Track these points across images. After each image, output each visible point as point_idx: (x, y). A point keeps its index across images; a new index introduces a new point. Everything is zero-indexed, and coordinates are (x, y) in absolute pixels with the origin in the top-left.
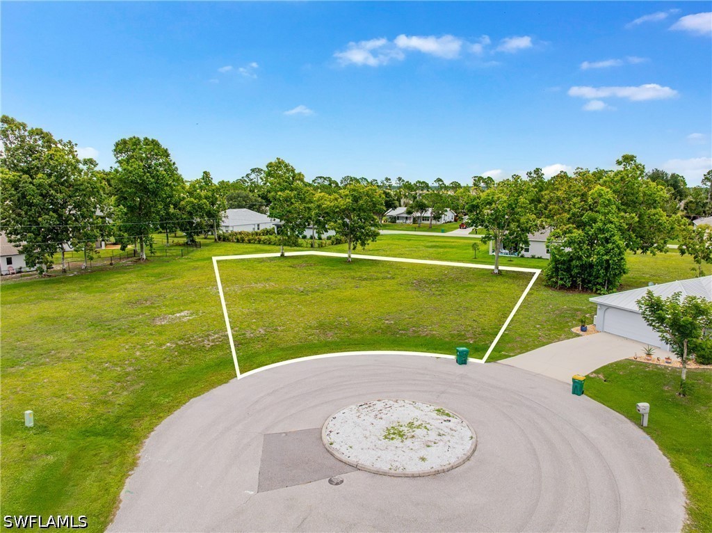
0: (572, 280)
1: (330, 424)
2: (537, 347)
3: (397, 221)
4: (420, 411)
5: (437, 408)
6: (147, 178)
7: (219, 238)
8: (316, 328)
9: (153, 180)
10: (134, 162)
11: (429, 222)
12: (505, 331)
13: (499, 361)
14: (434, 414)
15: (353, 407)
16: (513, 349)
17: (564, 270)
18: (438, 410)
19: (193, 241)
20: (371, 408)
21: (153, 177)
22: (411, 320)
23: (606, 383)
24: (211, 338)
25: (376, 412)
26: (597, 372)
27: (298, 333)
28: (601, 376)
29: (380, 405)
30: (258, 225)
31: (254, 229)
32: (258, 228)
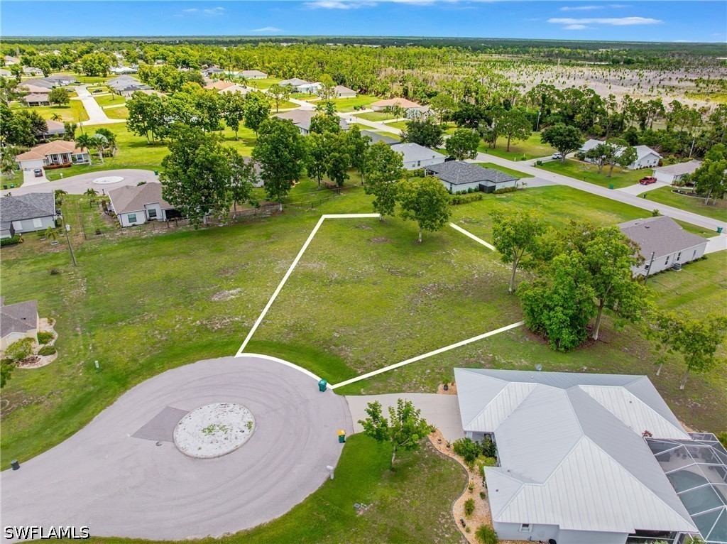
1: (195, 412)
4: (241, 419)
5: (252, 421)
14: (244, 424)
16: (370, 389)
18: (250, 423)
20: (224, 408)
22: (353, 336)
24: (224, 321)
25: (221, 412)
29: (230, 408)
30: (419, 162)
31: (414, 166)
32: (419, 165)
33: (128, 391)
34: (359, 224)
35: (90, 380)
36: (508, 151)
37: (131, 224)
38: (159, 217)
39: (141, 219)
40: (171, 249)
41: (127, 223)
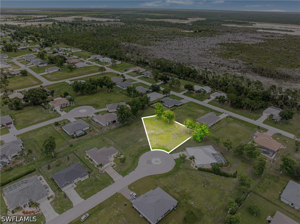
2: (177, 153)
4: (159, 160)
13: (171, 154)
30: (157, 97)
34: (154, 119)
35: (132, 158)
38: (110, 123)
41: (105, 125)
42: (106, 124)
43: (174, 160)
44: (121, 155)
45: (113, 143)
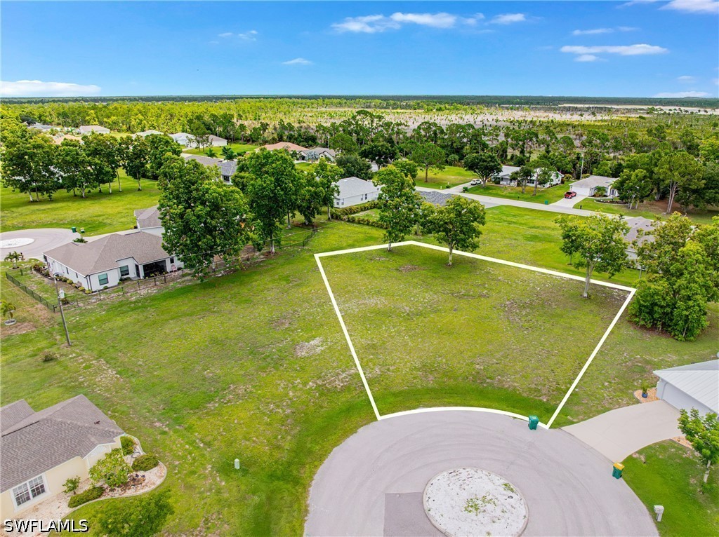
0: (653, 322)
1: (429, 489)
2: (599, 413)
3: (501, 183)
4: (492, 484)
5: (506, 482)
6: (278, 191)
7: (332, 216)
8: (419, 370)
9: (282, 193)
10: (266, 177)
11: (534, 185)
12: (576, 388)
13: (563, 428)
14: (501, 489)
15: (445, 473)
16: (577, 414)
17: (647, 313)
18: (506, 485)
19: (310, 221)
20: (458, 477)
21: (282, 190)
22: (498, 365)
23: (645, 465)
24: (341, 377)
25: (461, 482)
26: (640, 452)
27: (405, 376)
28: (643, 458)
29: (464, 474)
30: (366, 195)
31: (362, 199)
32: (366, 198)
33: (311, 489)
34: (370, 256)
35: (243, 487)
36: (426, 181)
37: (102, 287)
38: (132, 274)
39: (114, 279)
40: (184, 308)
41: (96, 286)
42: (104, 281)
43: (617, 474)
44: (141, 465)
45: (112, 372)
